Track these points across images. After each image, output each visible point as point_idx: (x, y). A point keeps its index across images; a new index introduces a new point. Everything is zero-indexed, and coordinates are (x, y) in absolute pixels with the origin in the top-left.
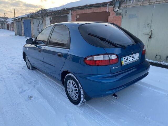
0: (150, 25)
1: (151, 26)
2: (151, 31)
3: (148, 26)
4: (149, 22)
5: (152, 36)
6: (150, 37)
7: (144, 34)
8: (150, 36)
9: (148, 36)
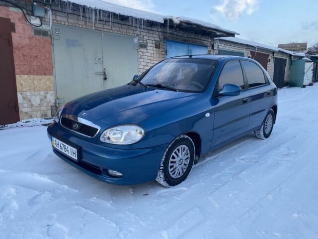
0: (101, 60)
1: (102, 62)
2: (105, 69)
3: (100, 61)
4: (100, 56)
5: (107, 77)
6: (105, 79)
7: (96, 74)
8: (104, 77)
9: (102, 77)
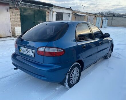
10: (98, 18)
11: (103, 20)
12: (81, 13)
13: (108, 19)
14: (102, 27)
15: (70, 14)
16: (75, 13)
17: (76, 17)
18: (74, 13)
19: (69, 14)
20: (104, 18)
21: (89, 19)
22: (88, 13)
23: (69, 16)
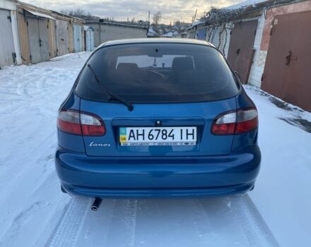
10: (75, 26)
11: (85, 31)
12: (38, 12)
13: (93, 30)
14: (85, 50)
15: (12, 12)
16: (24, 11)
17: (27, 23)
18: (20, 10)
19: (9, 11)
20: (86, 27)
21: (58, 28)
22: (53, 12)
23: (9, 18)
